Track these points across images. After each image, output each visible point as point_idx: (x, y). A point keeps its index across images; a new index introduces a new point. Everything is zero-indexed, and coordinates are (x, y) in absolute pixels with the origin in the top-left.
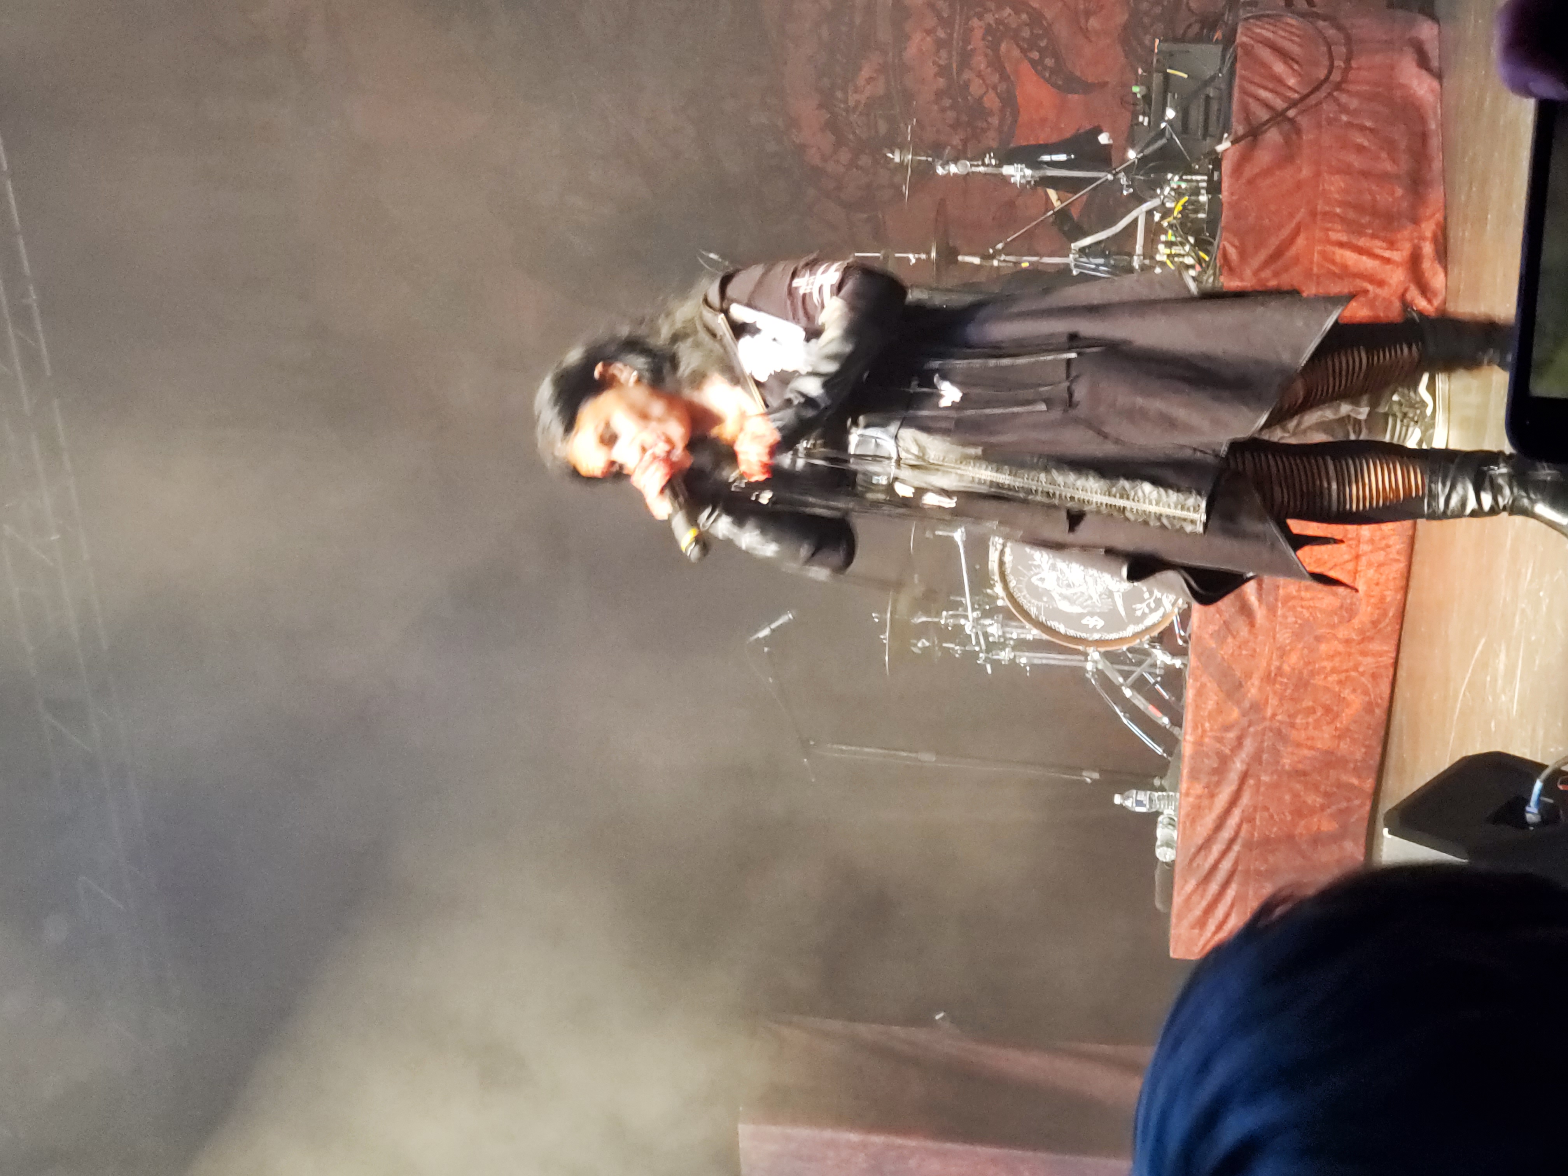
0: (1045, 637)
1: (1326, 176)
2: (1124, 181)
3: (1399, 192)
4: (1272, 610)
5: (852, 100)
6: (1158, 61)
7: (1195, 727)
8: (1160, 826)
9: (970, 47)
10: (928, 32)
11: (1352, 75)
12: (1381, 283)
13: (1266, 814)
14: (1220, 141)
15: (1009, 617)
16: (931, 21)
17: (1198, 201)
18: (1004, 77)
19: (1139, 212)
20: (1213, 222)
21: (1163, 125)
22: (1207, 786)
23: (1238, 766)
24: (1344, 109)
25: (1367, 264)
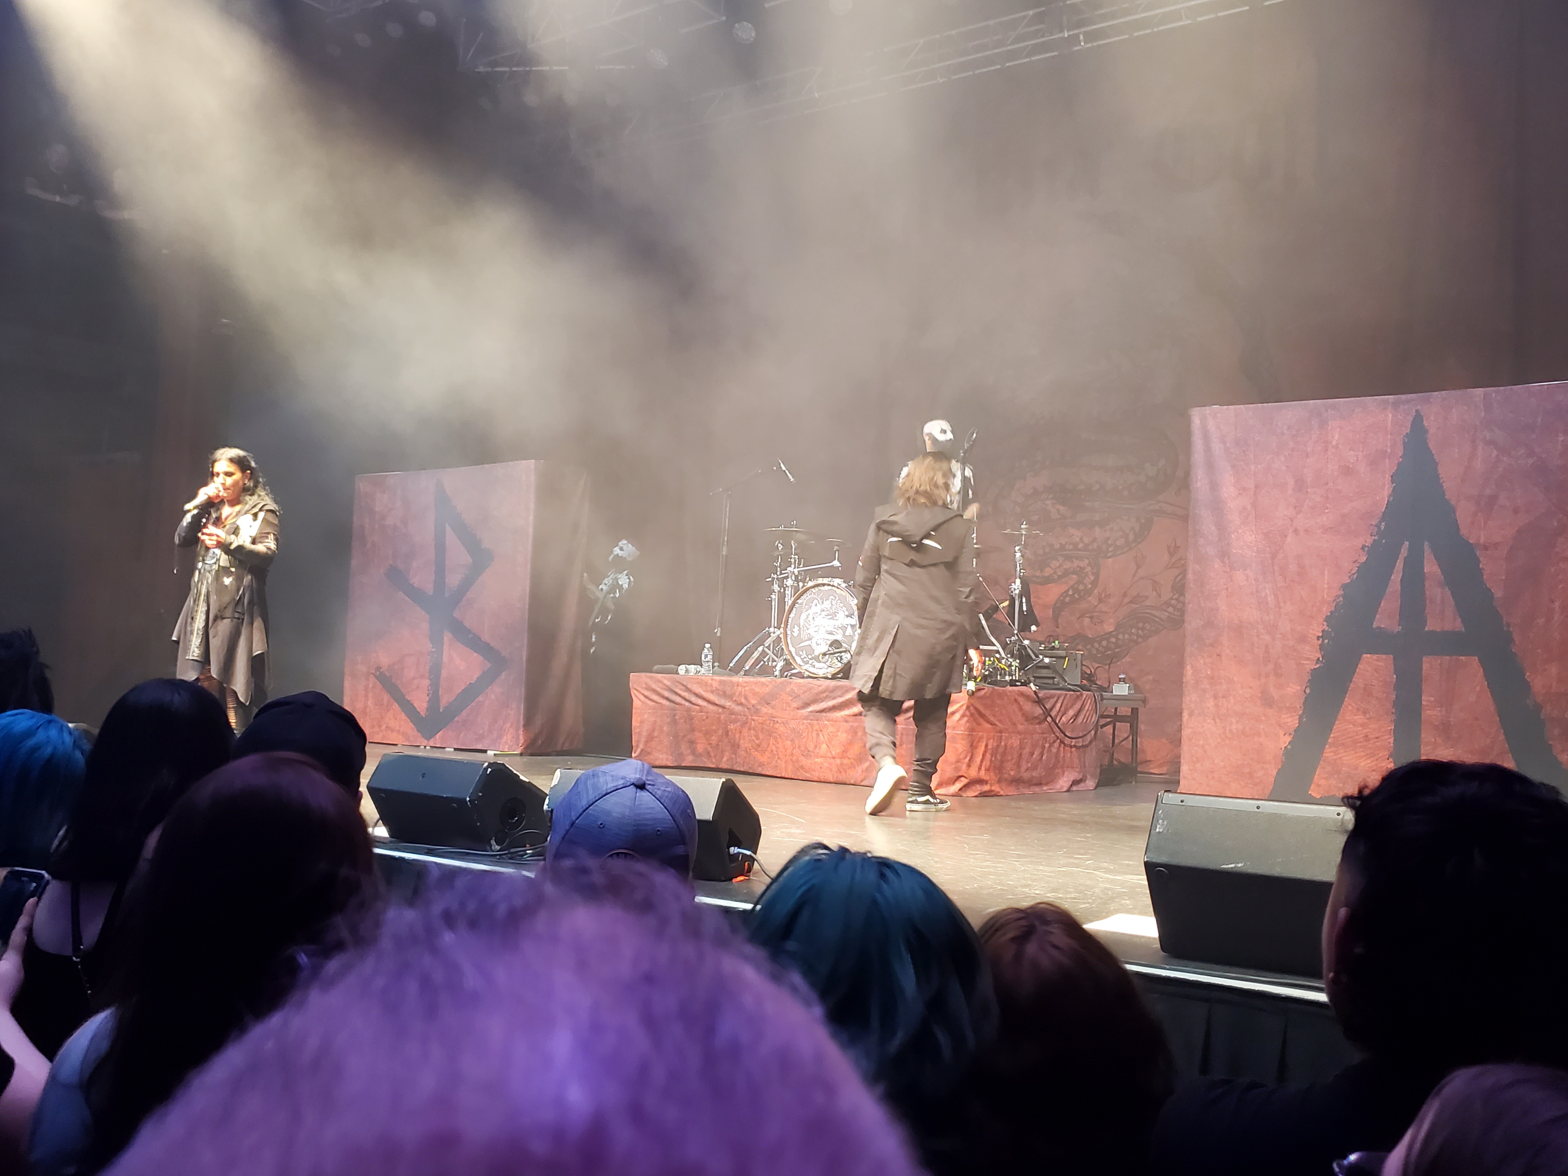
0: (787, 608)
1: (1019, 737)
2: (1013, 638)
3: (1012, 773)
4: (806, 718)
5: (1049, 502)
6: (1072, 653)
7: (746, 682)
8: (696, 666)
9: (1074, 560)
10: (1081, 539)
11: (1068, 749)
12: (969, 766)
13: (705, 718)
14: (1034, 685)
15: (797, 589)
16: (1086, 540)
17: (1005, 674)
18: (1060, 577)
19: (998, 647)
20: (995, 683)
21: (1041, 657)
22: (717, 689)
23: (728, 704)
24: (1051, 745)
25: (978, 759)
